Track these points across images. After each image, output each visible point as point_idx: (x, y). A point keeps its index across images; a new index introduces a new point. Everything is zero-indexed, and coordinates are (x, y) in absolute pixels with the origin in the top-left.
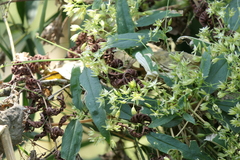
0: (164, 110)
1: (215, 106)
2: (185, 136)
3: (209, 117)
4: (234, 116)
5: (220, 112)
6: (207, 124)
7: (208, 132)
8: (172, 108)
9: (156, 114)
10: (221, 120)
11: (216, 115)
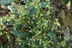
0: (17, 23)
1: (32, 22)
2: (23, 31)
3: (30, 25)
4: (38, 25)
5: (33, 23)
6: (29, 27)
7: (30, 29)
8: (19, 23)
9: (14, 25)
10: (34, 26)
11: (32, 24)
